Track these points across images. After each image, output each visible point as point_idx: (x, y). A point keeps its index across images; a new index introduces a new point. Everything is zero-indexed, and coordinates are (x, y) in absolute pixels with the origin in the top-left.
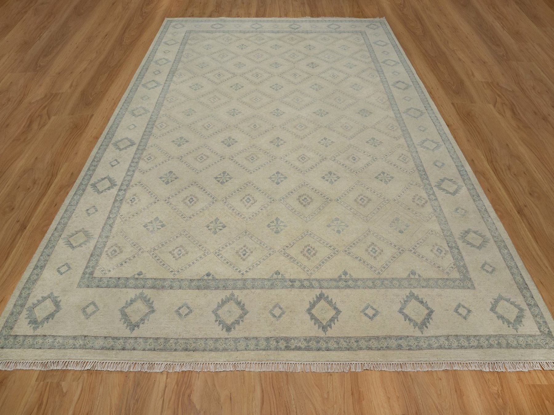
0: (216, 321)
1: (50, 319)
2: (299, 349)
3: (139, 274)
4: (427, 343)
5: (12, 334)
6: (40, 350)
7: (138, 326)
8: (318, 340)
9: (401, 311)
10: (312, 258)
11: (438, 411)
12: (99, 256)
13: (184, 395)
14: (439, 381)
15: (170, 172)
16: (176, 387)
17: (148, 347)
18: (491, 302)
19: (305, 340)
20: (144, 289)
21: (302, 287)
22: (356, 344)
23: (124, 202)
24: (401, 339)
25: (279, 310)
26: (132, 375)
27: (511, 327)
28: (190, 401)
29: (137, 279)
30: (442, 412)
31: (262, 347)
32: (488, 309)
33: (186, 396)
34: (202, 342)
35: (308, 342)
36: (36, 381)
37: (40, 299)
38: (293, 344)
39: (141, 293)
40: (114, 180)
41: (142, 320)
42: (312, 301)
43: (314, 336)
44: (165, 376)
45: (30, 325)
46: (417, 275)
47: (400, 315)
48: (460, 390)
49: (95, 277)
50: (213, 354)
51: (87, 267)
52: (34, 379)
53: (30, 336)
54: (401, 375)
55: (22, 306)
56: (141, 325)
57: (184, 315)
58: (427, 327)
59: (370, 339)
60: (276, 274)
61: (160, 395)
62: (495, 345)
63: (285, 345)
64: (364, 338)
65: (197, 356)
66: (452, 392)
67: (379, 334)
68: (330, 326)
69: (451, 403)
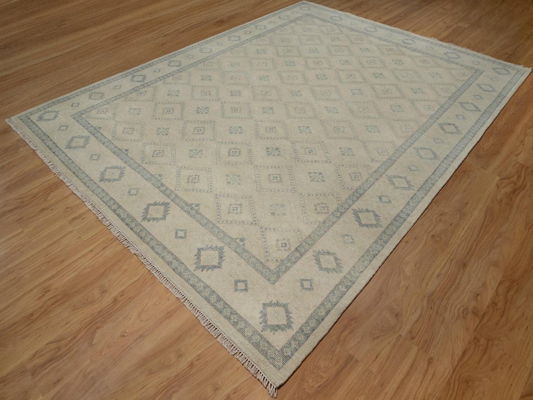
0: (102, 172)
1: (46, 121)
2: (119, 215)
3: (99, 128)
4: (189, 277)
5: (30, 117)
6: (29, 130)
7: (70, 148)
8: (134, 220)
9: (199, 250)
10: (190, 183)
11: (142, 310)
12: (95, 109)
13: (50, 189)
14: (167, 300)
15: (178, 91)
16: (52, 184)
17: (63, 160)
18: (272, 301)
19: (128, 215)
20: (92, 136)
21: (163, 192)
22: (149, 239)
23: (136, 92)
24: (177, 261)
25: (136, 192)
26: (44, 165)
27: (262, 325)
28: (50, 193)
29: (96, 129)
30: (144, 312)
31: (104, 200)
32: (262, 302)
33: (51, 191)
34: (84, 176)
35: (127, 217)
36: (16, 140)
37: (53, 110)
38: (120, 211)
39: (89, 136)
40: (146, 79)
41: (75, 147)
42: (157, 202)
43: (135, 217)
44: (54, 176)
45: (38, 118)
46: (243, 243)
47: (197, 251)
48: (172, 315)
49: (81, 117)
50: (82, 184)
51: (84, 110)
52: (16, 139)
53: (33, 122)
54: (150, 276)
55: (45, 109)
56: (72, 149)
57: (93, 159)
58: (202, 271)
59: (160, 244)
60: (159, 175)
61: (43, 182)
62: (232, 321)
63: (116, 208)
64: (158, 241)
65: (74, 179)
66: (165, 311)
67: (169, 247)
68: (149, 220)
69: (155, 314)
